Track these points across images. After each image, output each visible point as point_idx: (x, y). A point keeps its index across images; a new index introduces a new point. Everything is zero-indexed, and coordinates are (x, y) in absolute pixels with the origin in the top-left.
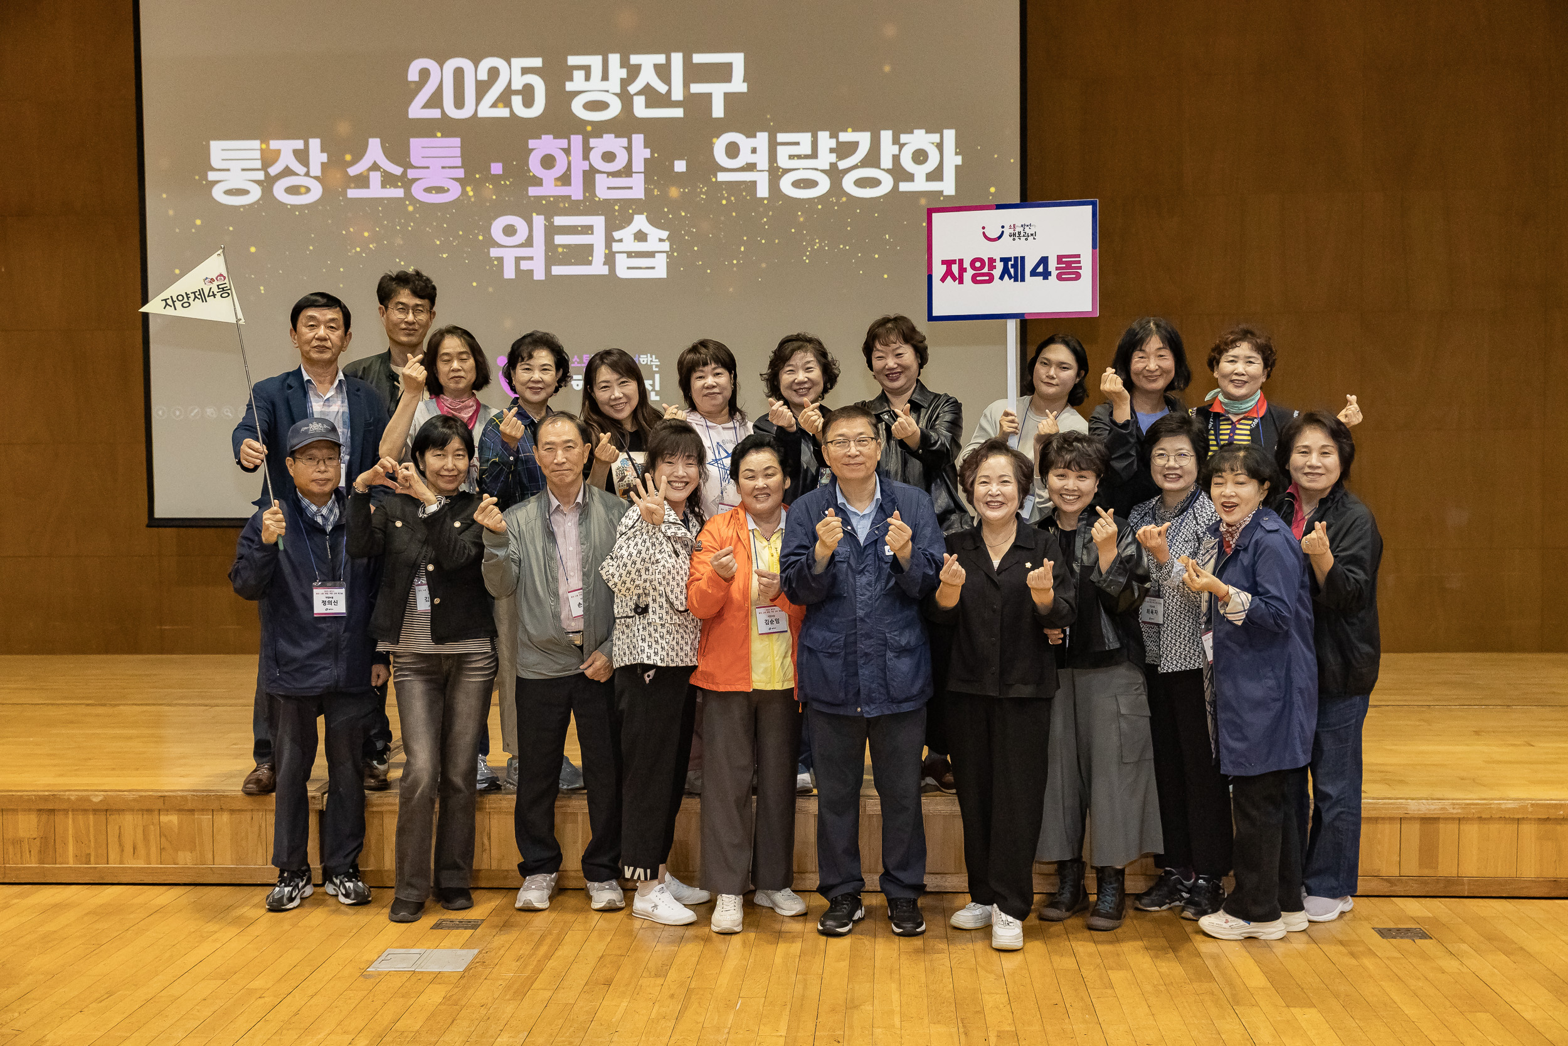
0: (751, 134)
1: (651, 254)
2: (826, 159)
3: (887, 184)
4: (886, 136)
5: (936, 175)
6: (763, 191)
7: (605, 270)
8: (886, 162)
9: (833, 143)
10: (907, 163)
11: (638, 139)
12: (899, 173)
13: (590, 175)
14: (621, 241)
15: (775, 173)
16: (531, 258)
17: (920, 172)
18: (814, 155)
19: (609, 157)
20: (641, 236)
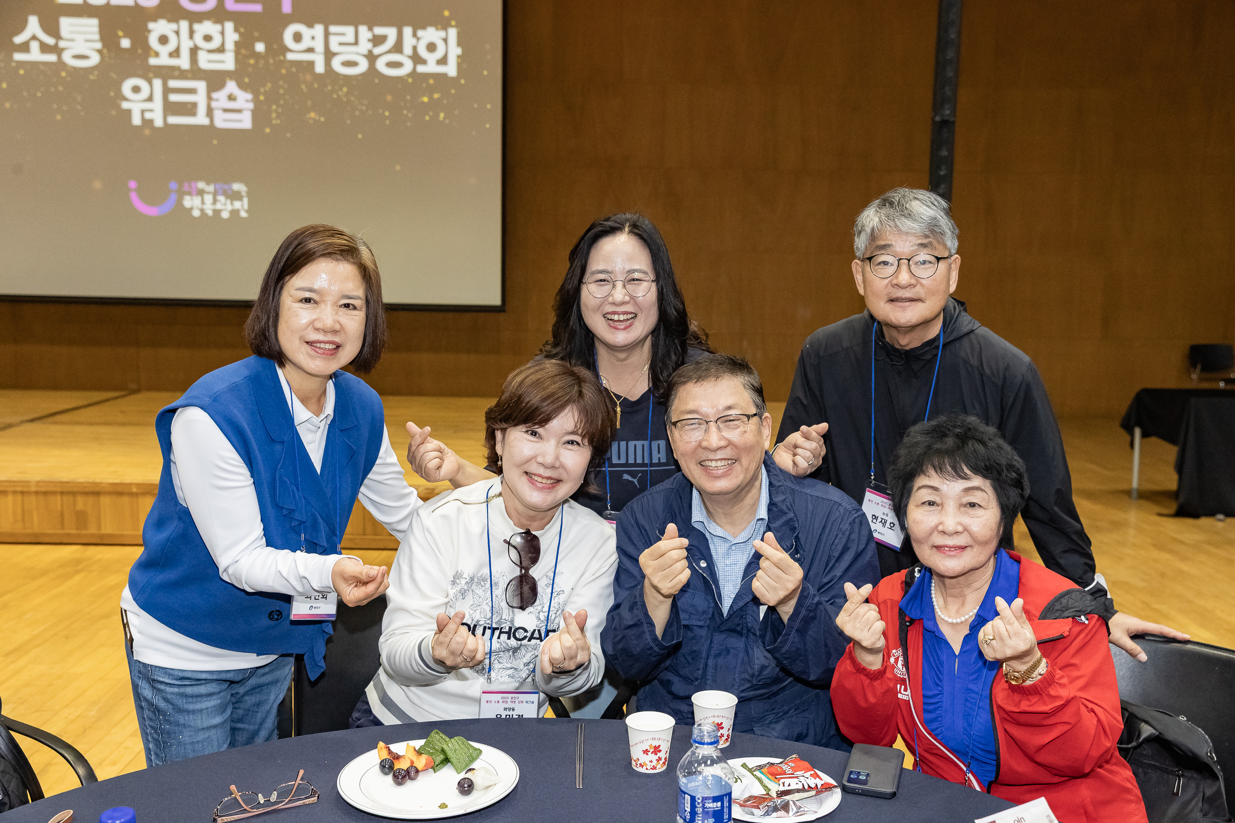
0: (310, 25)
1: (239, 111)
2: (365, 46)
3: (408, 67)
4: (408, 31)
5: (443, 61)
6: (320, 68)
7: (206, 121)
8: (408, 50)
9: (369, 35)
10: (423, 52)
11: (229, 26)
12: (417, 59)
13: (194, 51)
14: (217, 100)
15: (329, 55)
16: (151, 110)
17: (432, 58)
18: (356, 43)
19: (208, 38)
20: (231, 98)
